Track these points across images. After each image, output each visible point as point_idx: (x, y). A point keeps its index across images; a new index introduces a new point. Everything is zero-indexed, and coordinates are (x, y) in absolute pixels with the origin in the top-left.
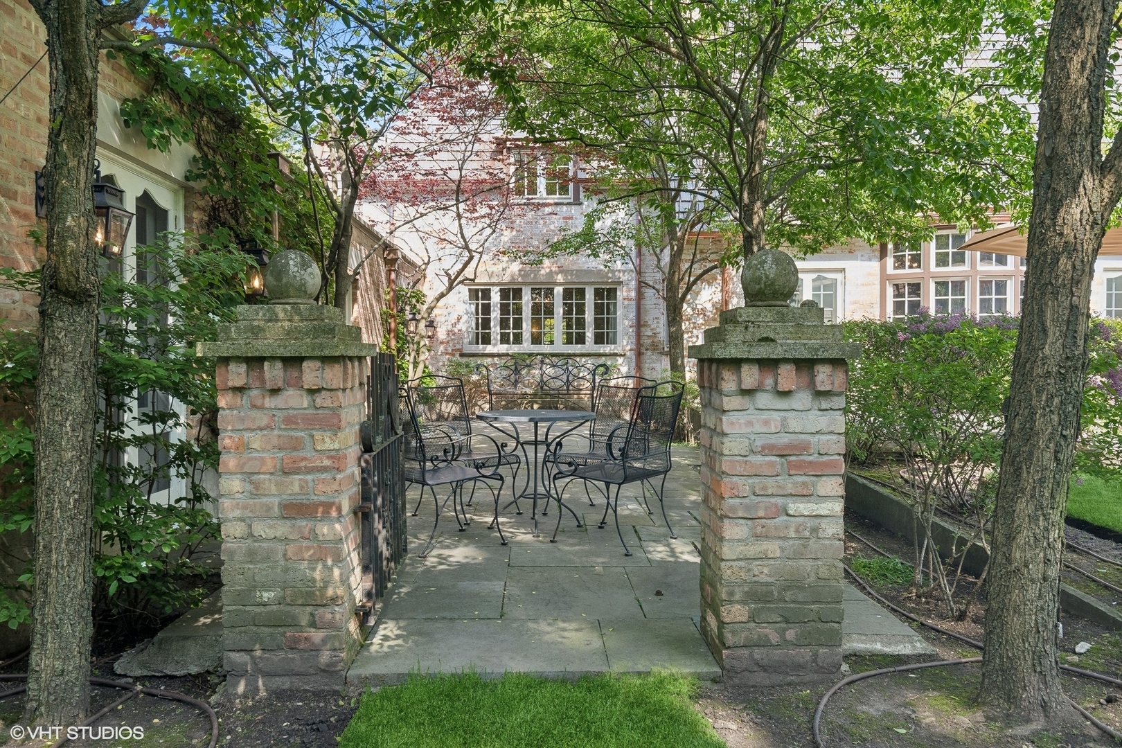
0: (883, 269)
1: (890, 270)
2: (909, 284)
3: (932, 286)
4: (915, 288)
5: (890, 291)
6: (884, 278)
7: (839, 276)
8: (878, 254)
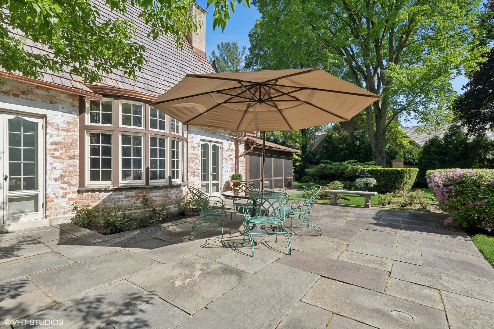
0: (82, 121)
1: (87, 122)
2: (103, 135)
3: (120, 137)
4: (107, 138)
5: (87, 138)
6: (83, 128)
7: (40, 122)
8: (77, 109)
